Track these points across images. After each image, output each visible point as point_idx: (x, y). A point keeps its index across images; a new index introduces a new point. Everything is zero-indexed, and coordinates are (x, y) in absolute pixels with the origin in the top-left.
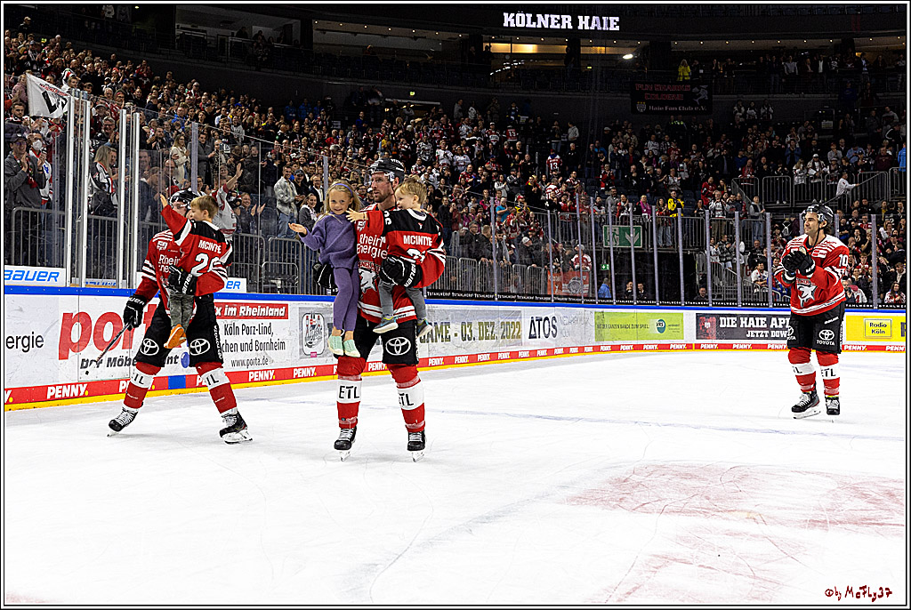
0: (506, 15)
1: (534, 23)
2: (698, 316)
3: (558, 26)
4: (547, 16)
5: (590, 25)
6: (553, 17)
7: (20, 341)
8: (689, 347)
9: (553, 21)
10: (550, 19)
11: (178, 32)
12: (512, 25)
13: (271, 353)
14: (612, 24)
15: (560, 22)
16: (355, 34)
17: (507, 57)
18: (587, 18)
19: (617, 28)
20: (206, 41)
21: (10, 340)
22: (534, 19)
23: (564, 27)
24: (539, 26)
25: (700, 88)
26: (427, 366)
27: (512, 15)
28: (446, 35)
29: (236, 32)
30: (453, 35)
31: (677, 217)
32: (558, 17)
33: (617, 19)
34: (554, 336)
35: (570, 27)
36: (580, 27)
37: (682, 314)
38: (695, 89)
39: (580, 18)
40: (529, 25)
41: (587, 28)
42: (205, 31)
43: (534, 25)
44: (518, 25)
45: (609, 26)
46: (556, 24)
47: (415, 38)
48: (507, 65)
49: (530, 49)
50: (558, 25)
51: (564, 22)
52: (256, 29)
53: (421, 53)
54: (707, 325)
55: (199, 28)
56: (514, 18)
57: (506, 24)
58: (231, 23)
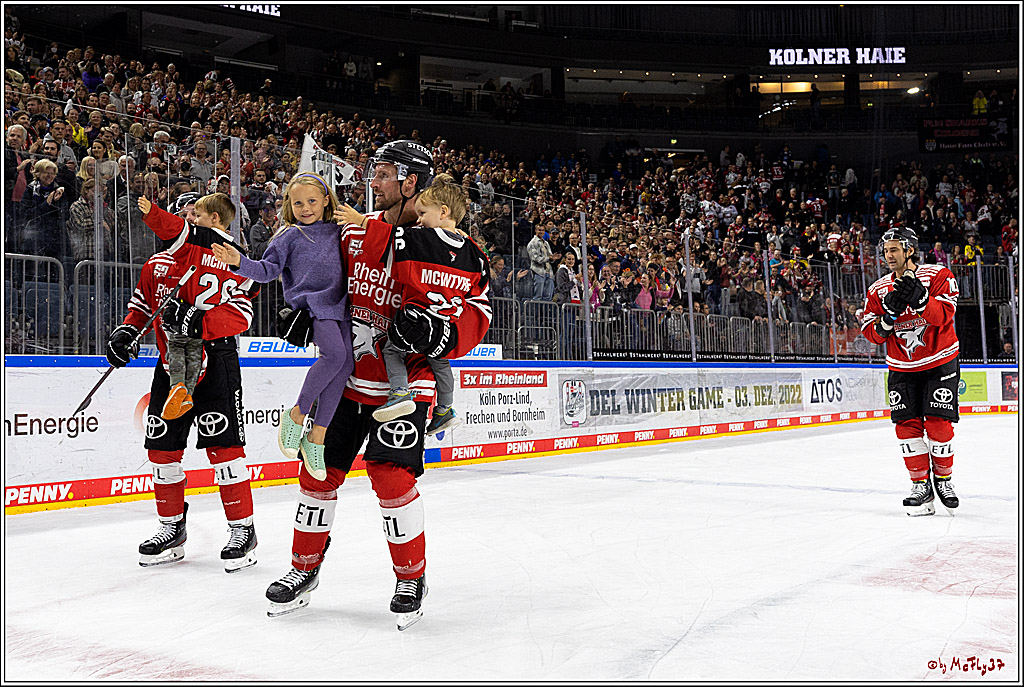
0: (772, 51)
1: (806, 59)
2: (1004, 375)
3: (833, 62)
4: (820, 51)
5: (870, 58)
6: (827, 51)
7: (270, 415)
8: (994, 409)
9: (827, 56)
10: (823, 54)
11: (423, 88)
12: (780, 63)
13: (530, 424)
14: (897, 55)
15: (835, 56)
16: (610, 80)
17: (778, 98)
18: (867, 50)
19: (903, 60)
20: (451, 95)
21: (260, 414)
22: (805, 55)
23: (840, 62)
24: (811, 62)
25: (998, 122)
26: (699, 435)
27: (780, 51)
28: (709, 77)
29: (483, 85)
30: (716, 76)
31: (976, 266)
32: (833, 51)
33: (903, 50)
34: (839, 399)
35: (848, 61)
36: (859, 61)
37: (985, 373)
38: (993, 123)
39: (859, 50)
40: (799, 62)
41: (867, 61)
42: (450, 85)
43: (805, 62)
44: (787, 63)
45: (893, 58)
46: (831, 59)
47: (676, 82)
48: (777, 106)
49: (802, 87)
50: (834, 60)
51: (840, 56)
52: (504, 80)
53: (684, 98)
54: (1015, 384)
55: (444, 82)
56: (782, 54)
57: (772, 63)
58: (478, 75)
